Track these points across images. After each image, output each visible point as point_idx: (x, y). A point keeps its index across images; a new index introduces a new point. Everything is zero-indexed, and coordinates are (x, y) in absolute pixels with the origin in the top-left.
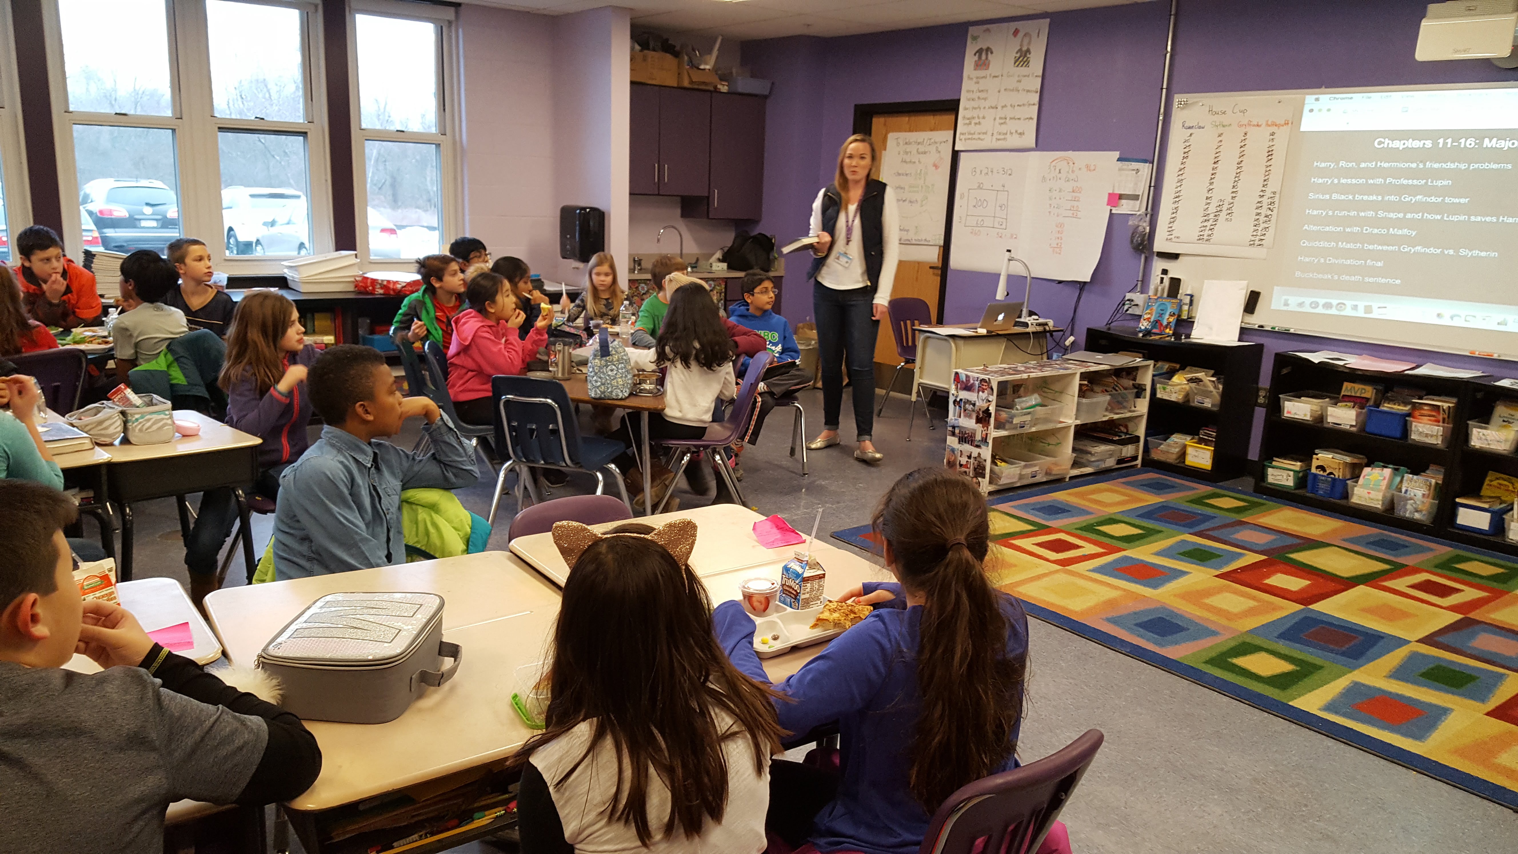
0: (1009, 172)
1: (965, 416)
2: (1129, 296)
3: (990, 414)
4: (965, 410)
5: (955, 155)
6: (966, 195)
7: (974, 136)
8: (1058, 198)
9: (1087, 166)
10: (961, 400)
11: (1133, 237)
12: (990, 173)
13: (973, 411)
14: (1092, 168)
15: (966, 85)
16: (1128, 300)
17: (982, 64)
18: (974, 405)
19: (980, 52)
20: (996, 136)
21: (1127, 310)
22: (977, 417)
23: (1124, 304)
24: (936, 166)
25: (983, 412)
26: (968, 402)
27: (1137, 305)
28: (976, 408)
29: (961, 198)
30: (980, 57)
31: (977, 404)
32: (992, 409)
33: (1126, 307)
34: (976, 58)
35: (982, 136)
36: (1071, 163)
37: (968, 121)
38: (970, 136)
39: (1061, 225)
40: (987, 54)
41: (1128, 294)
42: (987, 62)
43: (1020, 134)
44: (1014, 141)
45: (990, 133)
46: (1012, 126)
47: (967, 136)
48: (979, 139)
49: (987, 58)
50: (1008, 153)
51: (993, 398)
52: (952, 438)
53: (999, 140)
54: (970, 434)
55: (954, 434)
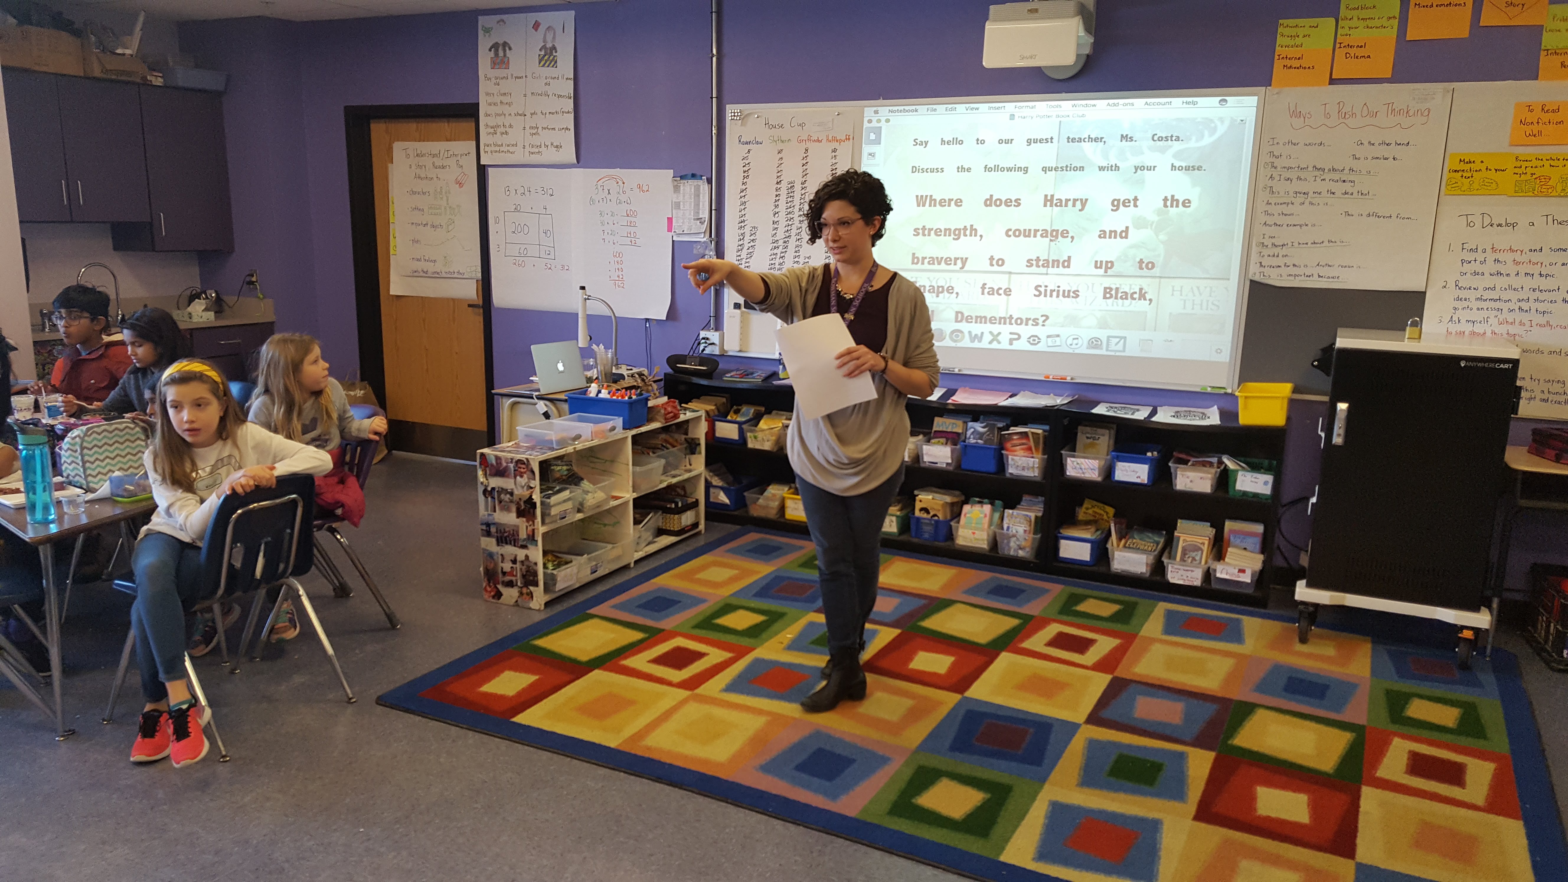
0: (550, 192)
1: (502, 509)
3: (534, 504)
4: (500, 501)
5: (482, 171)
6: (502, 218)
7: (502, 149)
8: (611, 223)
9: (640, 186)
10: (493, 489)
12: (527, 193)
13: (511, 501)
14: (646, 188)
15: (484, 87)
16: (704, 339)
17: (500, 61)
19: (495, 47)
20: (528, 149)
22: (518, 509)
23: (699, 344)
24: (461, 185)
26: (503, 491)
27: (713, 344)
29: (496, 223)
30: (497, 54)
32: (536, 498)
33: (702, 347)
34: (492, 54)
35: (511, 149)
36: (620, 182)
37: (492, 130)
38: (497, 149)
39: (619, 254)
40: (505, 51)
41: (702, 333)
42: (506, 60)
43: (557, 147)
44: (550, 156)
45: (520, 145)
46: (545, 137)
47: (493, 148)
48: (509, 151)
49: (505, 55)
50: (545, 169)
51: (536, 483)
52: (488, 539)
53: (532, 153)
54: (512, 532)
55: (488, 534)
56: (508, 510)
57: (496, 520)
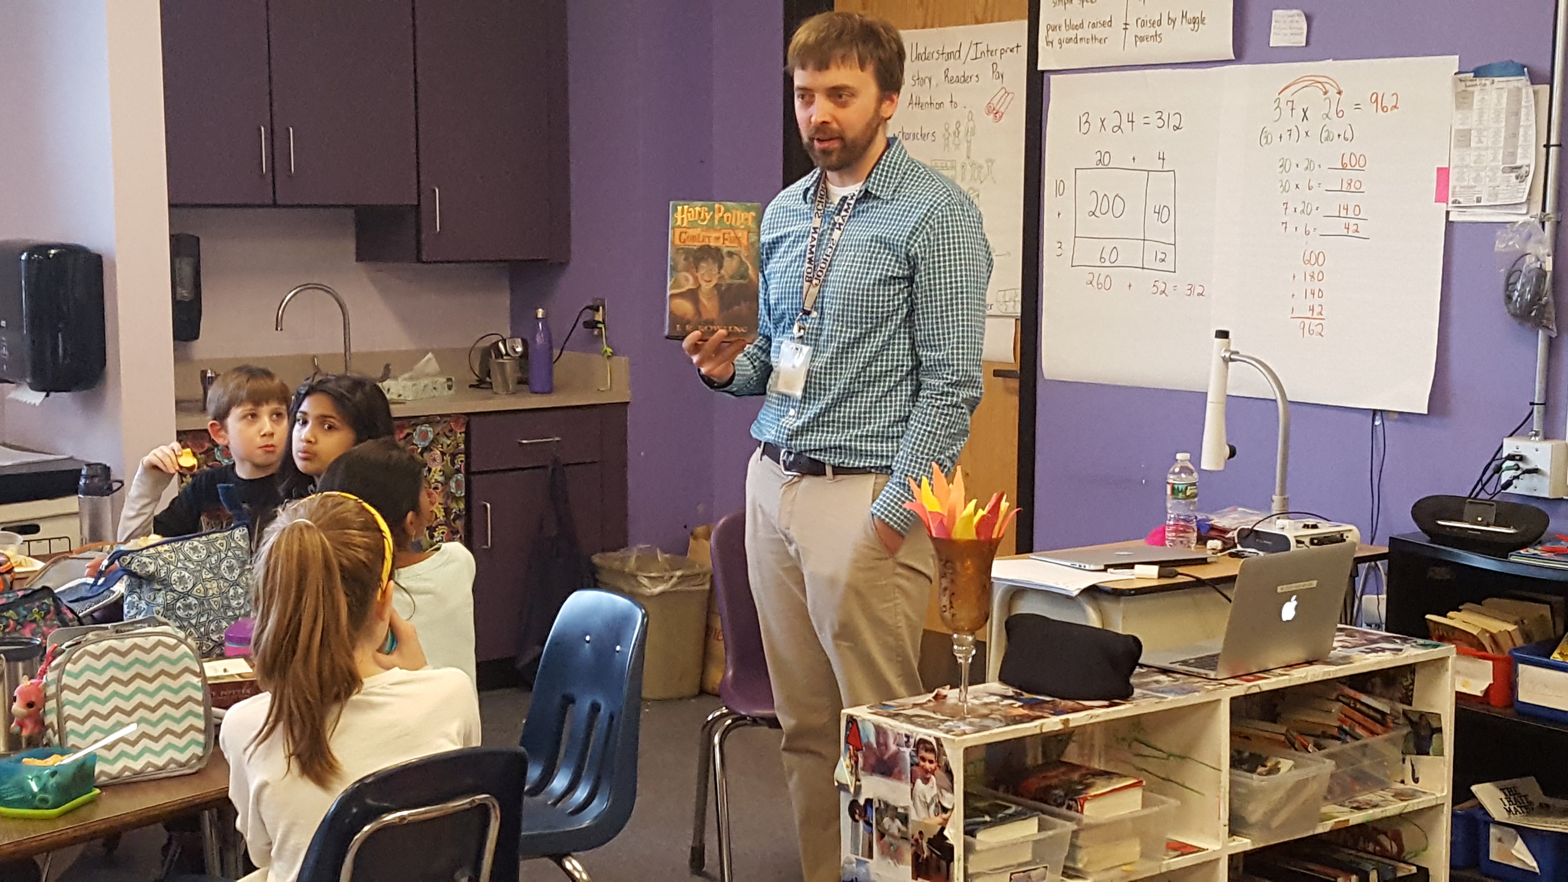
0: (1175, 121)
1: (884, 853)
2: (1510, 446)
3: (951, 848)
4: (882, 835)
5: (1037, 85)
6: (1069, 183)
7: (1081, 33)
8: (1303, 185)
9: (1376, 99)
10: (869, 802)
11: (1509, 286)
12: (1126, 126)
13: (904, 837)
14: (1389, 102)
16: (1511, 457)
18: (905, 819)
20: (1133, 30)
21: (1509, 484)
22: (916, 856)
23: (1499, 470)
24: (997, 114)
25: (930, 842)
26: (887, 809)
27: (1535, 471)
28: (912, 830)
29: (1058, 193)
31: (913, 816)
32: (954, 834)
33: (1505, 476)
35: (1099, 32)
36: (1332, 92)
38: (1072, 34)
39: (1317, 258)
41: (1507, 442)
43: (1194, 21)
44: (1177, 42)
45: (1118, 24)
47: (1065, 34)
48: (1094, 38)
50: (1168, 71)
51: (955, 800)
53: (1142, 39)
57: (873, 878)
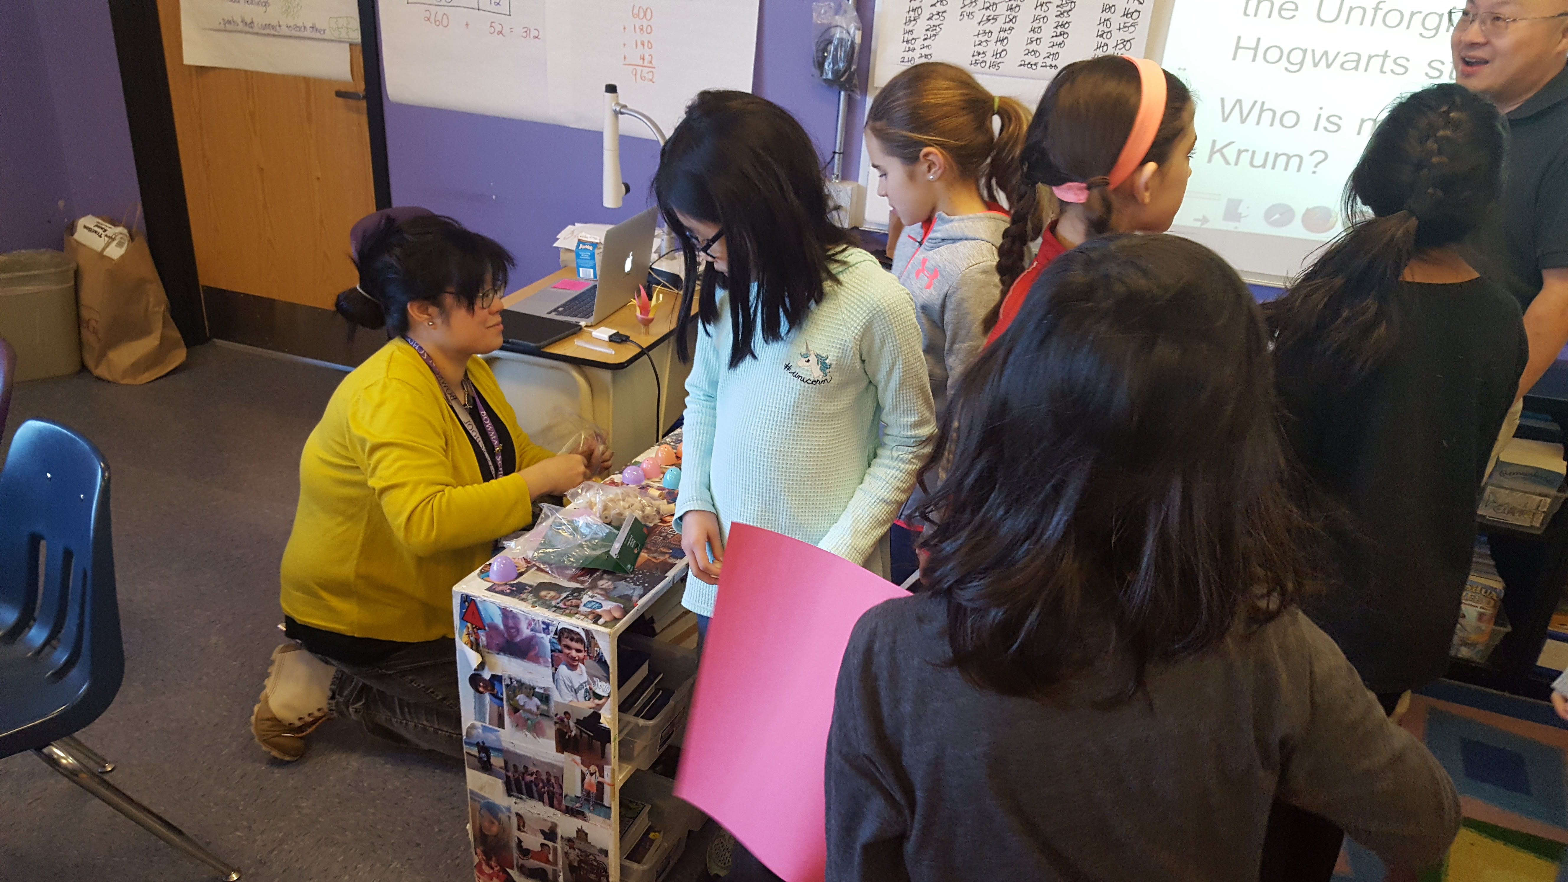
1: (520, 724)
4: (515, 710)
10: (497, 678)
13: (545, 715)
18: (545, 696)
22: (561, 734)
25: (579, 722)
28: (552, 708)
31: (554, 697)
32: (608, 718)
39: (645, 13)
52: (485, 777)
54: (544, 777)
55: (486, 767)
56: (536, 730)
57: (506, 745)
